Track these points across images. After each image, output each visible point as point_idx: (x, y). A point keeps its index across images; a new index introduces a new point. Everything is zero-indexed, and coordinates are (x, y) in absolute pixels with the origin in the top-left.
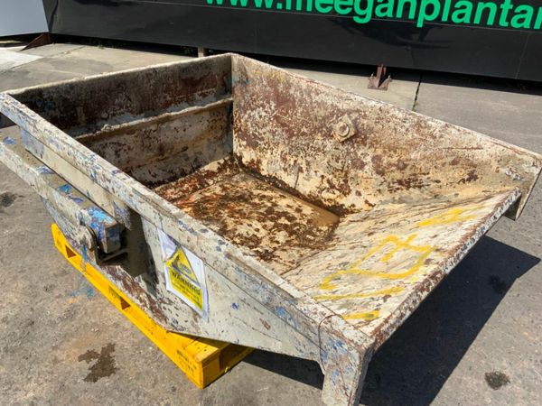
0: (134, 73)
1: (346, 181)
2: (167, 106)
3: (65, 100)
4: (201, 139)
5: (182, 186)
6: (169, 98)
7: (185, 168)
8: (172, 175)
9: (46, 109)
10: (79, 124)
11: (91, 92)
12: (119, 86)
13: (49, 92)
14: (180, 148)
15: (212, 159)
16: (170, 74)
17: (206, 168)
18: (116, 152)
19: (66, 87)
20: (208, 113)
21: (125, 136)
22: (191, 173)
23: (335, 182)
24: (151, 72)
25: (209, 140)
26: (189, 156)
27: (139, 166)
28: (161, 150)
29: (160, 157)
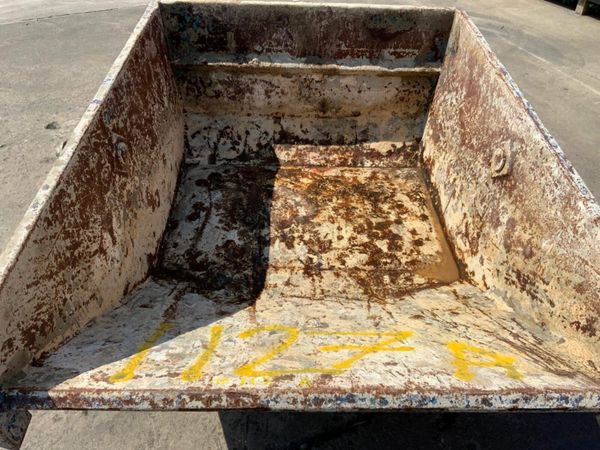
0: (301, 8)
1: (479, 236)
2: (339, 56)
3: (215, 21)
4: (382, 109)
5: (330, 154)
6: (343, 48)
7: (346, 136)
8: (325, 138)
9: (195, 25)
10: (228, 50)
11: (246, 19)
12: (280, 19)
13: (199, 9)
14: (350, 110)
15: (386, 137)
16: (351, 18)
17: (373, 145)
18: (267, 92)
19: (217, 7)
20: (400, 79)
21: (280, 77)
22: (351, 144)
23: (471, 231)
24: (325, 11)
25: (394, 113)
26: (359, 124)
27: (293, 116)
28: (324, 106)
29: (321, 114)
